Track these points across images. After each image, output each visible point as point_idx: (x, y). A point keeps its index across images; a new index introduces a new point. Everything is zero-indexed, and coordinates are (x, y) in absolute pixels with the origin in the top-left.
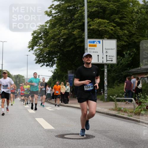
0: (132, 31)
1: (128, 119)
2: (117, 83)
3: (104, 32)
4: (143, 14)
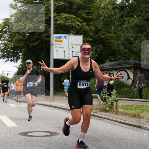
0: (99, 27)
3: (70, 27)
4: (110, 10)
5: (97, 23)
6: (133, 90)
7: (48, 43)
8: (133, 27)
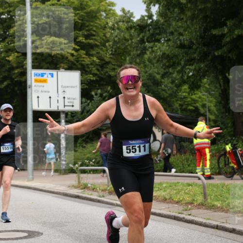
0: (105, 58)
1: (99, 201)
2: (82, 143)
3: (59, 58)
4: (122, 31)
5: (103, 51)
6: (155, 158)
8: (159, 58)
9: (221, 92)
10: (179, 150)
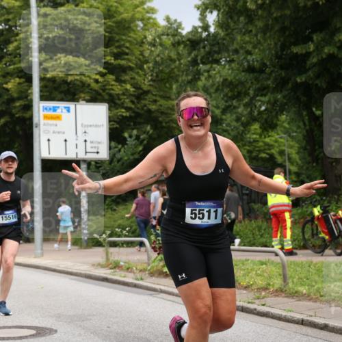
1: (135, 286)
2: (111, 205)
4: (166, 48)
5: (140, 76)
7: (28, 123)
8: (219, 86)
9: (306, 134)
10: (248, 214)
